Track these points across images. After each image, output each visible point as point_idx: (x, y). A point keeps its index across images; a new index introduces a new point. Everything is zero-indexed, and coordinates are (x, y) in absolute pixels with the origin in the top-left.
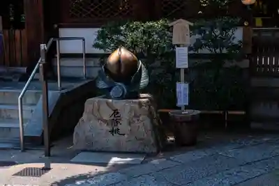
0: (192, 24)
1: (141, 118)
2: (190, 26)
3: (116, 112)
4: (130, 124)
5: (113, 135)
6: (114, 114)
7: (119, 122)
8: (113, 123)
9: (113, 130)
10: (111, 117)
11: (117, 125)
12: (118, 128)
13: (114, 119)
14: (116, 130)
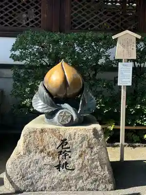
0: (139, 37)
2: (137, 38)
3: (64, 142)
4: (80, 156)
5: (60, 171)
6: (62, 145)
7: (68, 155)
8: (61, 156)
9: (60, 164)
10: (57, 148)
11: (65, 159)
12: (66, 162)
13: (61, 151)
14: (64, 164)
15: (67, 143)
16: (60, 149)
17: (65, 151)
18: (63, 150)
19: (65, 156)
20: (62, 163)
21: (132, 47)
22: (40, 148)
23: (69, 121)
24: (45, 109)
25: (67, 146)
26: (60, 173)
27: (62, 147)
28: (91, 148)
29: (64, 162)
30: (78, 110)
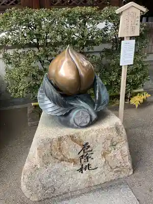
1: (118, 146)
4: (104, 155)
6: (83, 150)
7: (90, 157)
8: (83, 160)
9: (82, 167)
10: (79, 153)
11: (88, 161)
12: (88, 164)
13: (83, 155)
14: (86, 166)
15: (89, 147)
16: (82, 153)
17: (87, 154)
18: (85, 154)
19: (87, 158)
20: (84, 166)
21: (136, 23)
22: (59, 158)
23: (88, 122)
24: (57, 111)
25: (89, 149)
26: (82, 175)
27: (84, 150)
28: (114, 146)
29: (87, 164)
30: (94, 106)
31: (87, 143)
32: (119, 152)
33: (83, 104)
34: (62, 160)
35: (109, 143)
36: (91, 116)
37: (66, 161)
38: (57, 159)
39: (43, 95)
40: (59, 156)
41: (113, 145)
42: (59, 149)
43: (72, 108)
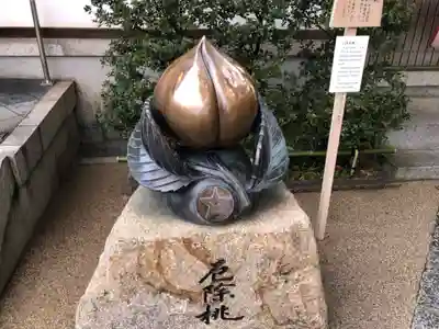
1: (294, 276)
3: (218, 268)
4: (260, 292)
5: (208, 323)
6: (212, 273)
7: (228, 292)
8: (209, 296)
9: (208, 311)
10: (201, 282)
11: (221, 300)
12: (223, 306)
13: (211, 286)
14: (218, 310)
15: (225, 269)
16: (208, 282)
17: (221, 285)
18: (216, 284)
19: (221, 295)
20: (212, 309)
22: (158, 285)
23: (229, 214)
24: (162, 182)
25: (225, 275)
26: (207, 327)
27: (214, 275)
28: (286, 274)
29: (219, 307)
30: (249, 178)
31: (221, 261)
32: (296, 288)
33: (222, 172)
34: (163, 290)
35: (274, 266)
36: (237, 201)
37: (171, 293)
38: (153, 286)
39: (138, 143)
40: (157, 280)
41: (284, 272)
42: (158, 264)
43: (195, 178)
